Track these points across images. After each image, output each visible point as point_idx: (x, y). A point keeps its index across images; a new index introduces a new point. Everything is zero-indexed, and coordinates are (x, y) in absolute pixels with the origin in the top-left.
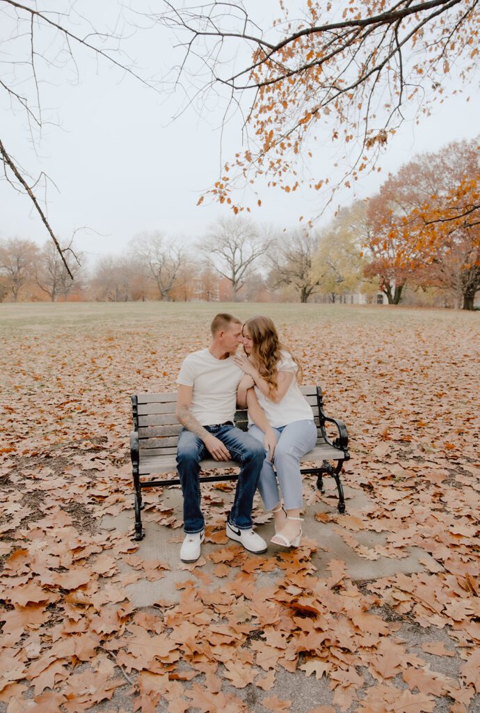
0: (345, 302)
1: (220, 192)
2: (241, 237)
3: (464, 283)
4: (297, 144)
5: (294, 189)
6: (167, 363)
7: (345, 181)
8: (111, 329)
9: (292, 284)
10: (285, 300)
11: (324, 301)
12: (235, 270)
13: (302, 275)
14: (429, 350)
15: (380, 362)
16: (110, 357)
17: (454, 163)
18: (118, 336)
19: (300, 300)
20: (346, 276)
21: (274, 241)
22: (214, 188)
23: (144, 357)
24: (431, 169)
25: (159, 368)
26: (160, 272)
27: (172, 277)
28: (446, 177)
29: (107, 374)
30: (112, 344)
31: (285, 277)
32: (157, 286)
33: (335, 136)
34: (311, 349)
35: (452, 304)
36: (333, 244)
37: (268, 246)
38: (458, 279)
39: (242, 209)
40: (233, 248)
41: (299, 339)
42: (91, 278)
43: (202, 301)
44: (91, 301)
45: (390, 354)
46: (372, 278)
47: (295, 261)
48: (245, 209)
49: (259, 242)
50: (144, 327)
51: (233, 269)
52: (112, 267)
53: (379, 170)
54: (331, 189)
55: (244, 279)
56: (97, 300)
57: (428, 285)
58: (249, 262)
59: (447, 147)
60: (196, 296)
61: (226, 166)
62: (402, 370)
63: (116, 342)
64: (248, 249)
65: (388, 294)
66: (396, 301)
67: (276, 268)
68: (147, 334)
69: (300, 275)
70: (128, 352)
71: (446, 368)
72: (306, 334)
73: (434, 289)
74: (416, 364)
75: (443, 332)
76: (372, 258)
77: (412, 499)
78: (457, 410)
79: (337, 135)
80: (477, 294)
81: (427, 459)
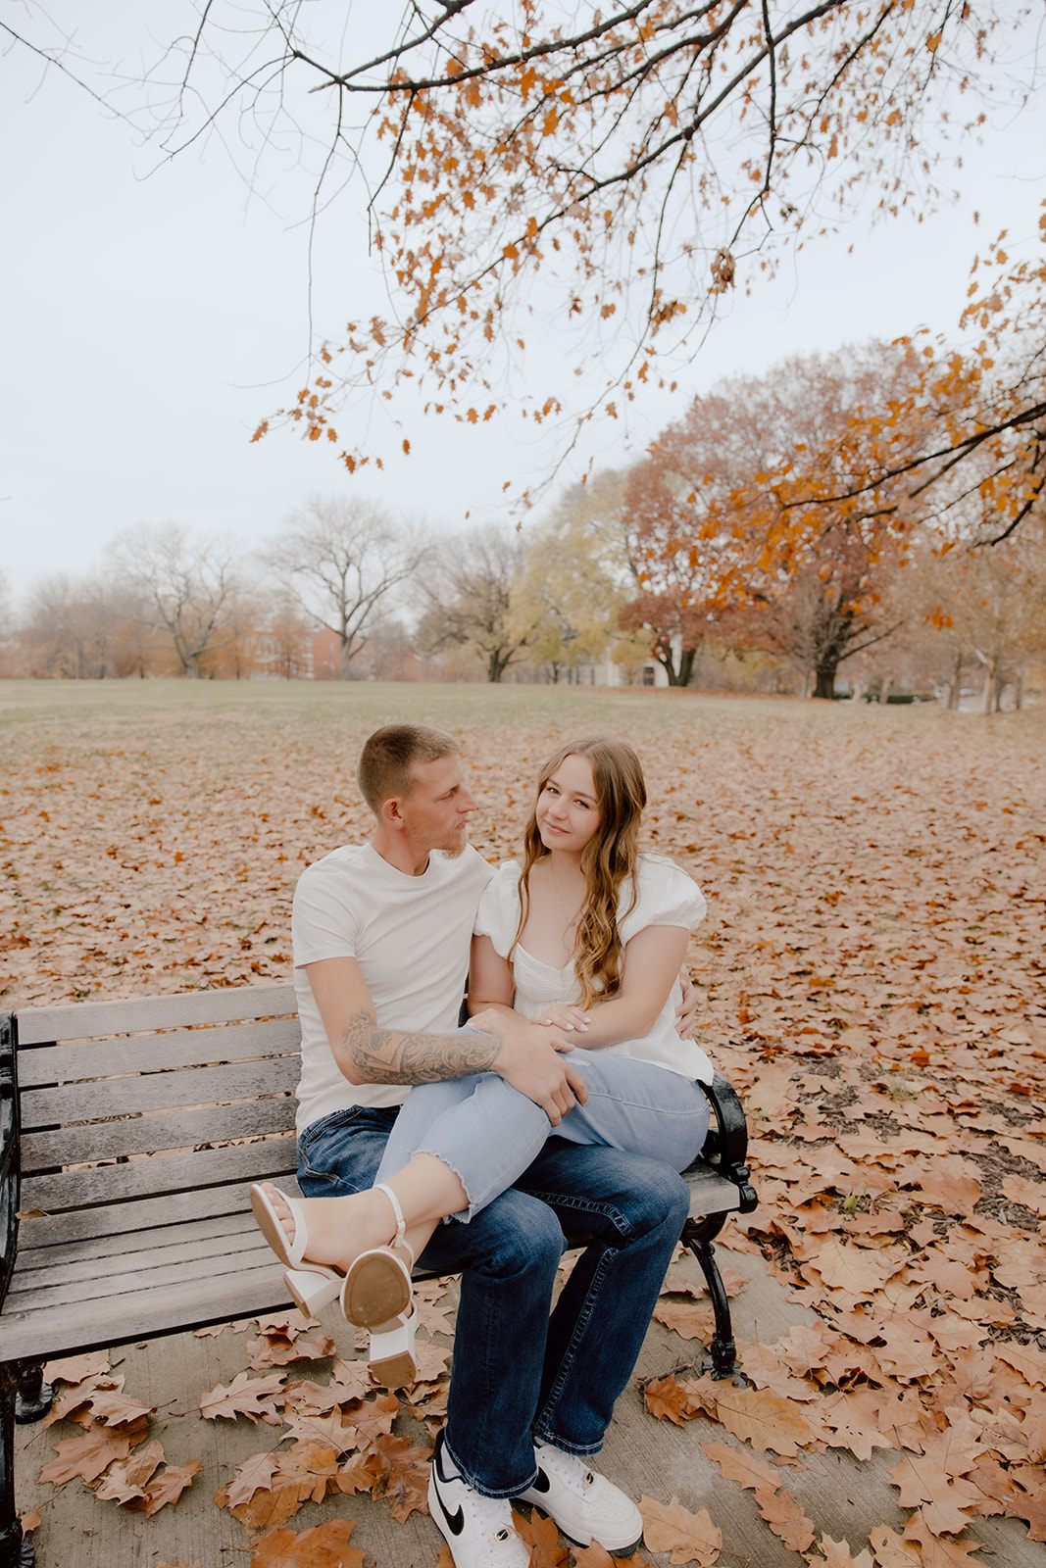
0: (578, 682)
1: (311, 416)
2: (360, 540)
3: (818, 643)
4: (490, 317)
5: (488, 416)
6: (188, 828)
7: (607, 401)
8: (56, 742)
9: (470, 642)
10: (454, 676)
11: (536, 679)
12: (348, 613)
13: (491, 624)
14: (779, 786)
15: (680, 818)
16: (44, 814)
17: (795, 400)
18: (72, 760)
19: (486, 676)
20: (582, 628)
21: (431, 551)
22: (295, 404)
23: (131, 812)
24: (751, 409)
25: (167, 839)
26: (179, 614)
27: (206, 625)
28: (782, 427)
29: (29, 860)
30: (55, 781)
31: (454, 628)
32: (172, 644)
33: (575, 308)
34: (525, 786)
35: (790, 687)
36: (554, 560)
37: (417, 563)
38: (807, 636)
39: (364, 461)
40: (342, 563)
41: (496, 765)
42: (20, 627)
43: (275, 679)
44: (20, 677)
45: (699, 798)
46: (634, 632)
47: (474, 594)
48: (372, 461)
49: (399, 553)
50: (139, 738)
51: (343, 610)
52: (68, 602)
53: (674, 386)
54: (575, 420)
55: (366, 632)
56: (35, 675)
57: (745, 647)
58: (377, 594)
59: (782, 366)
60: (262, 668)
61: (323, 350)
62: (733, 836)
63: (66, 774)
64: (375, 567)
65: (668, 665)
66: (683, 679)
67: (436, 609)
68: (144, 754)
69: (487, 623)
70: (91, 800)
71: (825, 829)
72: (509, 751)
73: (758, 655)
74: (759, 819)
75: (795, 745)
76: (635, 590)
77: (913, 1282)
78: (885, 937)
79: (579, 304)
80: (841, 666)
81: (902, 1121)
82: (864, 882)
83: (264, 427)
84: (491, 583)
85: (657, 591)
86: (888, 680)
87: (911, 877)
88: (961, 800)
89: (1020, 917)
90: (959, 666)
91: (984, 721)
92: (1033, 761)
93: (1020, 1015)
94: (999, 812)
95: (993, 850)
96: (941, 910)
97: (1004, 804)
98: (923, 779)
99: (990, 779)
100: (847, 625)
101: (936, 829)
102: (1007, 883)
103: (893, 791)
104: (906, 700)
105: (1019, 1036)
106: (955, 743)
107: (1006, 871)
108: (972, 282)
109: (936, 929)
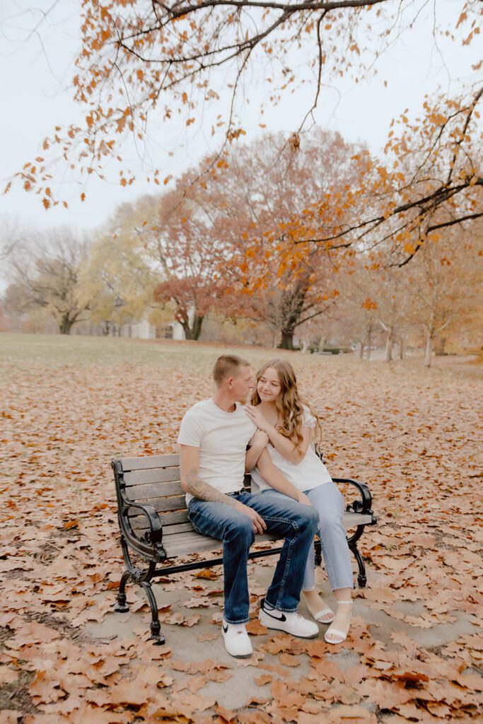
0: (120, 335)
1: (29, 177)
3: (284, 315)
5: (130, 182)
9: (49, 306)
11: (91, 332)
13: (64, 294)
17: (269, 160)
20: (129, 298)
21: (22, 242)
24: (241, 164)
28: (261, 177)
31: (37, 295)
33: (168, 115)
35: (263, 342)
36: (109, 253)
37: (11, 249)
38: (277, 310)
39: (56, 203)
46: (164, 303)
47: (52, 272)
57: (237, 315)
61: (44, 142)
65: (185, 325)
66: (195, 334)
67: (23, 281)
69: (61, 293)
73: (245, 321)
76: (164, 275)
77: (418, 566)
78: (364, 473)
79: (170, 113)
80: (297, 330)
81: (400, 525)
82: (344, 449)
83: (9, 185)
84: (64, 265)
85: (180, 276)
86: (323, 338)
87: (368, 447)
88: (384, 409)
89: (426, 463)
90: (370, 332)
91: (387, 366)
92: (419, 388)
93: (434, 499)
94: (406, 415)
95: (406, 433)
96: (386, 461)
97: (407, 411)
98: (361, 398)
99: (397, 398)
100: (301, 303)
101: (375, 423)
102: (416, 449)
103: (346, 404)
104: (335, 352)
105: (435, 506)
106: (374, 377)
107: (414, 443)
108: (391, 130)
109: (388, 469)
